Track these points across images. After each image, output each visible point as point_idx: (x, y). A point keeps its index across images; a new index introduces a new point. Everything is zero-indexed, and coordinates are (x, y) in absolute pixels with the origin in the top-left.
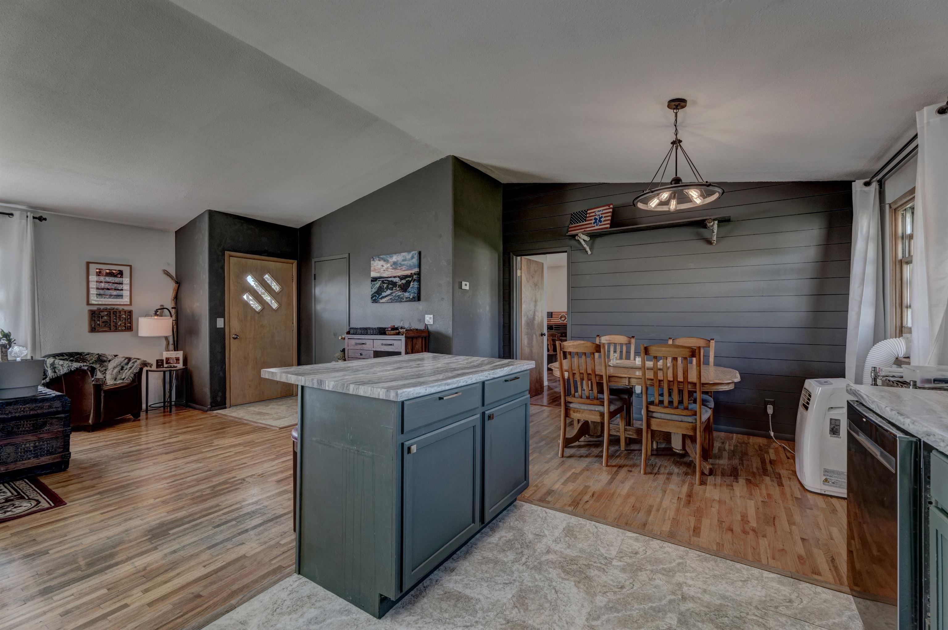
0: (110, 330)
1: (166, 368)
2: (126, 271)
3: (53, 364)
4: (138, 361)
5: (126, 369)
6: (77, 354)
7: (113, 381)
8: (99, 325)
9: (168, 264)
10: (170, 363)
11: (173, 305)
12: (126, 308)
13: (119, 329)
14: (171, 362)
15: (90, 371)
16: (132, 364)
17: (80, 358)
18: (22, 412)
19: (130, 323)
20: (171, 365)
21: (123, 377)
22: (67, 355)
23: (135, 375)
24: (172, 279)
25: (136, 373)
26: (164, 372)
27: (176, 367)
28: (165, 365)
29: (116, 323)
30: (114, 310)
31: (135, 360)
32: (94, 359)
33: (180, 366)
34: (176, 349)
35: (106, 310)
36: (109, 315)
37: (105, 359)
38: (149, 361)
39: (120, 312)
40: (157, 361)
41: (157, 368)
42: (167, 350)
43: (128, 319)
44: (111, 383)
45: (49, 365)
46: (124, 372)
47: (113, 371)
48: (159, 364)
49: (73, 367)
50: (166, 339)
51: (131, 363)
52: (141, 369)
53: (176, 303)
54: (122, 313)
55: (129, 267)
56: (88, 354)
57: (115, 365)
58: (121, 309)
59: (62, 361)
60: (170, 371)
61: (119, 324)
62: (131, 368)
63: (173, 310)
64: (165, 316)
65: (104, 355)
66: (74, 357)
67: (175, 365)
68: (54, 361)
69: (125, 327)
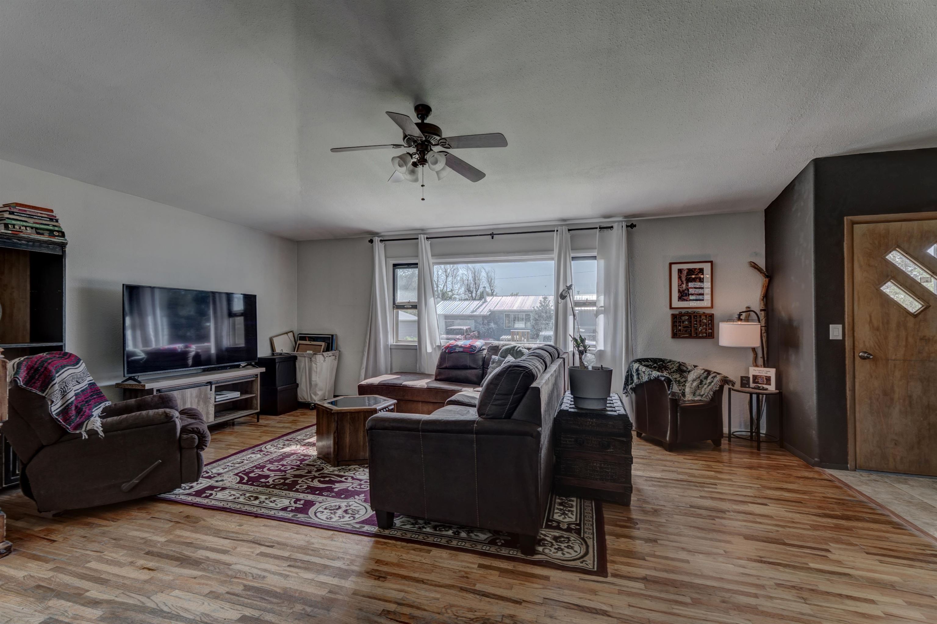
0: (690, 337)
1: (752, 388)
2: (707, 267)
3: (637, 370)
4: (718, 376)
5: (705, 384)
6: (661, 360)
7: (692, 396)
8: (680, 330)
9: (756, 254)
10: (757, 383)
11: (762, 307)
12: (707, 311)
13: (700, 335)
14: (760, 382)
15: (666, 382)
16: (712, 379)
17: (663, 365)
18: (591, 426)
19: (711, 329)
20: (760, 385)
21: (702, 393)
22: (651, 361)
23: (714, 393)
24: (761, 273)
25: (716, 391)
26: (751, 394)
27: (767, 389)
28: (752, 385)
29: (697, 329)
30: (694, 314)
31: (714, 375)
32: (675, 367)
33: (772, 388)
34: (766, 364)
35: (687, 314)
36: (690, 320)
37: (685, 368)
38: (731, 377)
39: (700, 316)
40: (742, 377)
41: (741, 387)
42: (755, 364)
43: (709, 324)
44: (690, 399)
45: (635, 370)
46: (703, 387)
47: (692, 384)
48: (744, 382)
49: (652, 376)
50: (753, 351)
51: (710, 377)
52: (721, 388)
53: (766, 305)
54: (703, 317)
55: (709, 264)
56: (670, 361)
57: (694, 377)
58: (702, 313)
59: (645, 368)
60: (758, 395)
61: (700, 330)
62: (710, 383)
63: (763, 312)
64: (753, 321)
65: (684, 364)
66: (657, 363)
67: (765, 386)
68: (639, 367)
69: (706, 333)
